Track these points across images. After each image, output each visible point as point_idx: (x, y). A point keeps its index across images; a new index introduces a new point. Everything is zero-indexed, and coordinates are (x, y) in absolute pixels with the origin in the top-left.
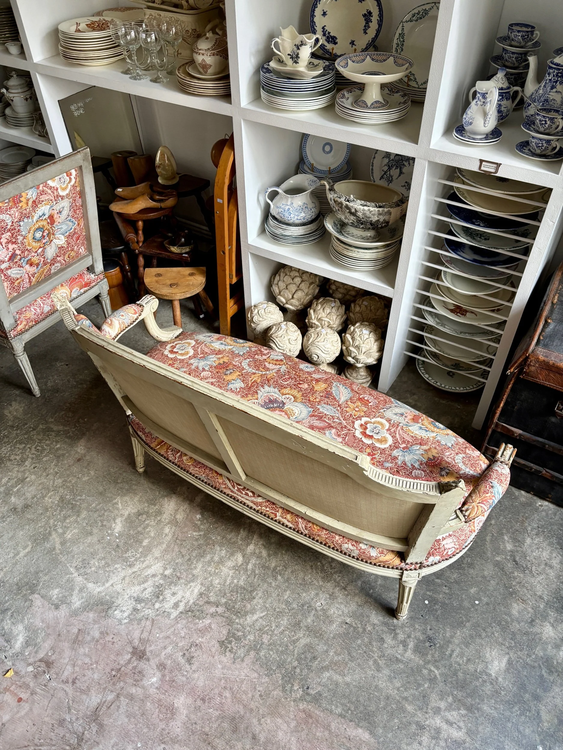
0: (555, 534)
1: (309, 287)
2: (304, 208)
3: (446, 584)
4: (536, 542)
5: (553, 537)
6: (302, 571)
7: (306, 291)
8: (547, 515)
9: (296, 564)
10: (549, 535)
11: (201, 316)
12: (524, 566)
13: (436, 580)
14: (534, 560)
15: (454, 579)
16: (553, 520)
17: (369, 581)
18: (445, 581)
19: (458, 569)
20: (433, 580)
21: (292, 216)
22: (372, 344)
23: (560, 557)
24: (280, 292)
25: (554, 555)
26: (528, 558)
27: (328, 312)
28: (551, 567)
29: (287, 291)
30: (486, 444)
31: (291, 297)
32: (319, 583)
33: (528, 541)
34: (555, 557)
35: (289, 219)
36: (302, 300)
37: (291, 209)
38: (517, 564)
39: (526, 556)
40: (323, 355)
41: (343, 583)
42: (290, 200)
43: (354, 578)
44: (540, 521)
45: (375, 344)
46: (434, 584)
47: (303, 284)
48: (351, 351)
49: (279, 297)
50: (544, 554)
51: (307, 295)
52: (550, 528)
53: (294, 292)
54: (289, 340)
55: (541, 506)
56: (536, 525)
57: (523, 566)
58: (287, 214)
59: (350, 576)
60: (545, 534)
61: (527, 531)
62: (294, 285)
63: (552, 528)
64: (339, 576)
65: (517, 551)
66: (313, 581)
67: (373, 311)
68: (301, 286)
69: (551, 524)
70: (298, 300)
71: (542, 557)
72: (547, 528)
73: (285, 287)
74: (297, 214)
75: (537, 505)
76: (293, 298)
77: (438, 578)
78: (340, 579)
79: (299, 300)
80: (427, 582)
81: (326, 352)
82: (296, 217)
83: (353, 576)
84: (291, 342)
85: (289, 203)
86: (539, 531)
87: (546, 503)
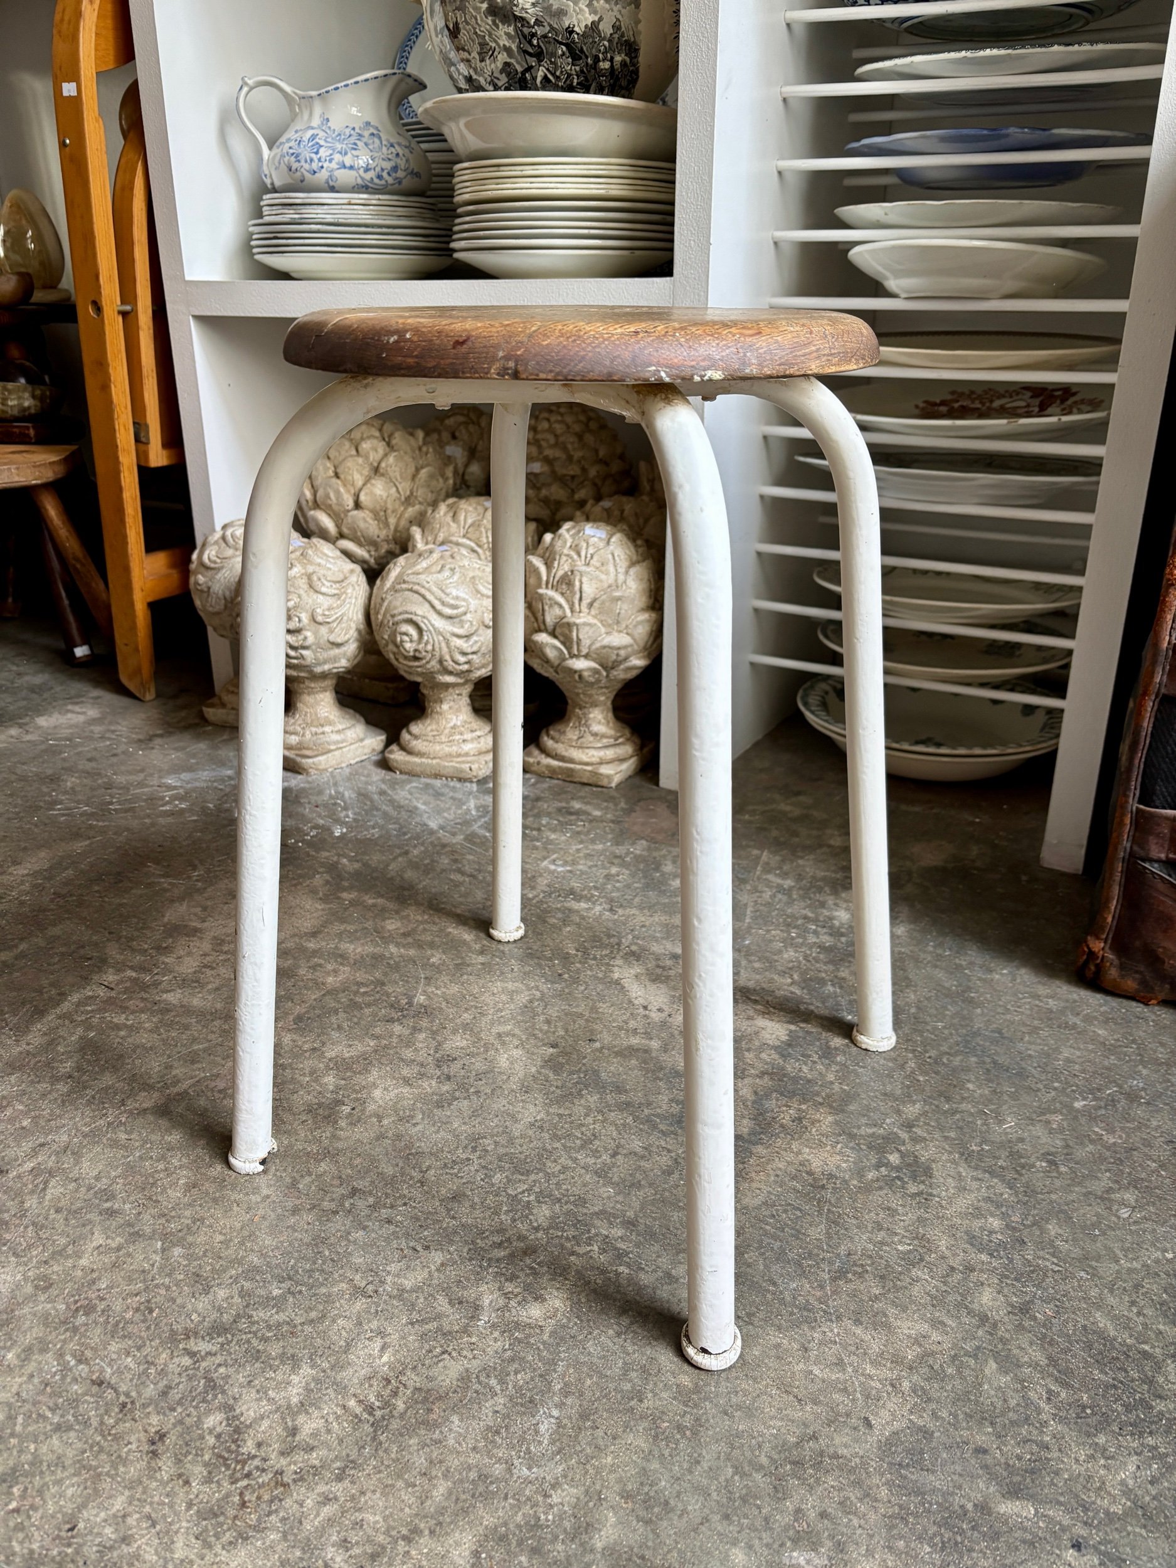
1: (414, 477)
2: (366, 134)
3: (1080, 1531)
6: (81, 1466)
7: (405, 487)
9: (58, 1428)
11: (80, 651)
13: (1008, 1508)
15: (1127, 1492)
17: (535, 1525)
18: (1069, 1511)
19: (1138, 1429)
20: (983, 1508)
21: (323, 153)
22: (622, 570)
24: (315, 494)
27: (470, 521)
29: (334, 480)
30: (1133, 804)
31: (350, 503)
32: (169, 1547)
35: (315, 166)
36: (392, 521)
37: (322, 134)
40: (440, 623)
41: (344, 1544)
42: (318, 110)
43: (430, 1507)
45: (633, 571)
46: (996, 1536)
47: (391, 459)
48: (541, 598)
49: (312, 512)
51: (408, 501)
53: (360, 483)
54: (309, 577)
58: (306, 154)
59: (408, 1497)
62: (360, 460)
64: (327, 1500)
66: (126, 1540)
67: (632, 520)
68: (383, 465)
70: (375, 514)
73: (331, 473)
74: (339, 146)
76: (357, 505)
77: (1014, 1492)
78: (331, 1522)
79: (381, 515)
80: (945, 1524)
81: (448, 611)
82: (337, 157)
83: (424, 1497)
84: (317, 584)
85: (316, 121)
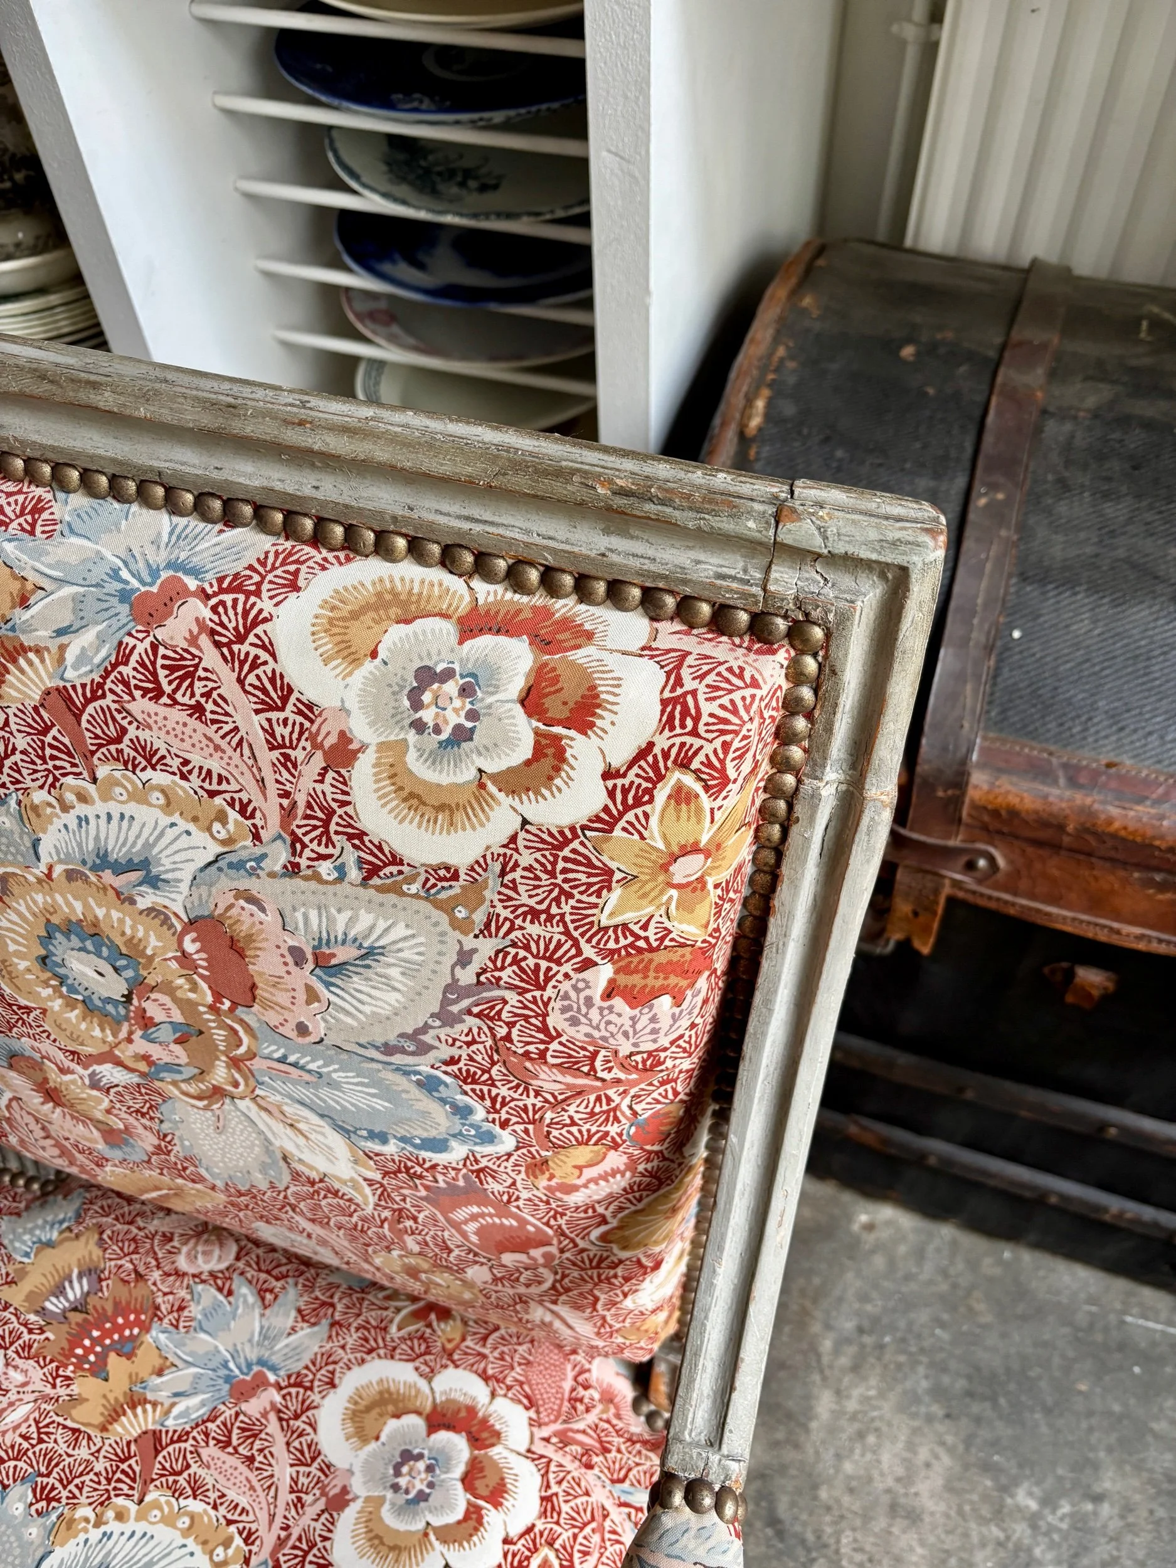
0: (922, 1350)
4: (852, 1405)
5: (914, 1363)
8: (892, 1263)
10: (902, 1358)
12: (810, 1537)
14: (846, 1500)
16: (913, 1286)
23: (946, 1460)
25: (923, 1454)
26: (823, 1494)
28: (914, 1517)
33: (825, 1404)
34: (928, 1465)
38: (780, 1534)
39: (815, 1487)
44: (864, 1298)
50: (886, 1458)
52: (902, 1324)
55: (870, 1227)
56: (849, 1325)
57: (803, 1542)
60: (887, 1357)
61: (819, 1356)
63: (910, 1324)
65: (783, 1469)
69: (908, 1304)
71: (875, 1474)
72: (892, 1328)
75: (856, 1227)
86: (863, 1346)
87: (886, 1212)
